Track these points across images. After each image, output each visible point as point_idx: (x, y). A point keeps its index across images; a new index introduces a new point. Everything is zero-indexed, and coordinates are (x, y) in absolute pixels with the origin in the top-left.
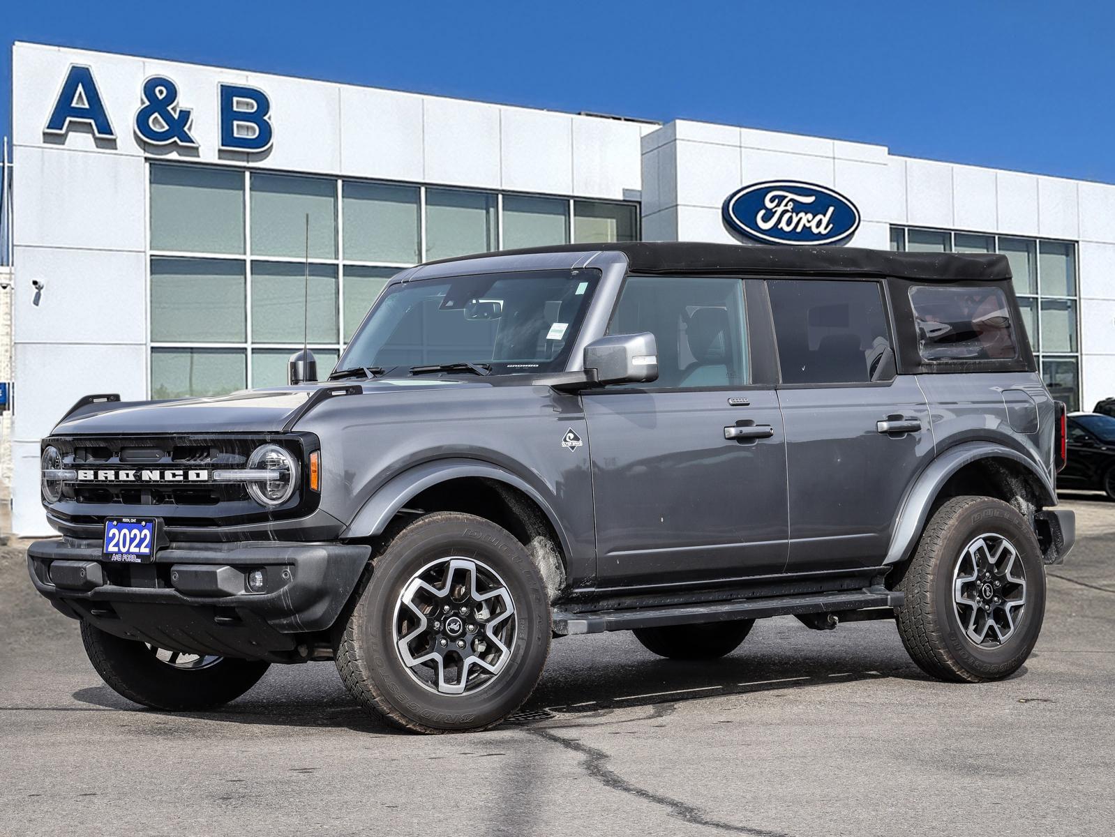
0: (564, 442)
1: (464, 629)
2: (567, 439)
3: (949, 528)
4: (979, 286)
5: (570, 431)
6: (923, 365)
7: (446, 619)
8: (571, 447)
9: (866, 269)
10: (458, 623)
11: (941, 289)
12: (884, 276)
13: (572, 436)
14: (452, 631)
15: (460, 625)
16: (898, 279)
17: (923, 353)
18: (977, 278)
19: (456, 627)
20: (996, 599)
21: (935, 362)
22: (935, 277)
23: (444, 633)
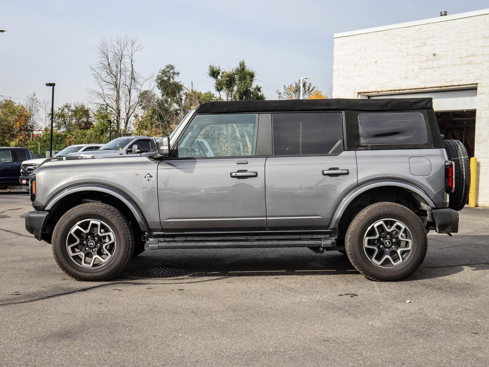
0: (144, 178)
1: (95, 245)
2: (146, 177)
3: (362, 216)
4: (407, 112)
5: (148, 174)
6: (361, 146)
7: (89, 241)
8: (147, 180)
9: (333, 107)
10: (93, 243)
11: (381, 114)
12: (343, 110)
13: (149, 176)
14: (90, 245)
15: (94, 244)
16: (352, 111)
17: (363, 141)
18: (406, 109)
19: (92, 244)
20: (393, 247)
21: (369, 145)
22: (376, 109)
23: (88, 246)
